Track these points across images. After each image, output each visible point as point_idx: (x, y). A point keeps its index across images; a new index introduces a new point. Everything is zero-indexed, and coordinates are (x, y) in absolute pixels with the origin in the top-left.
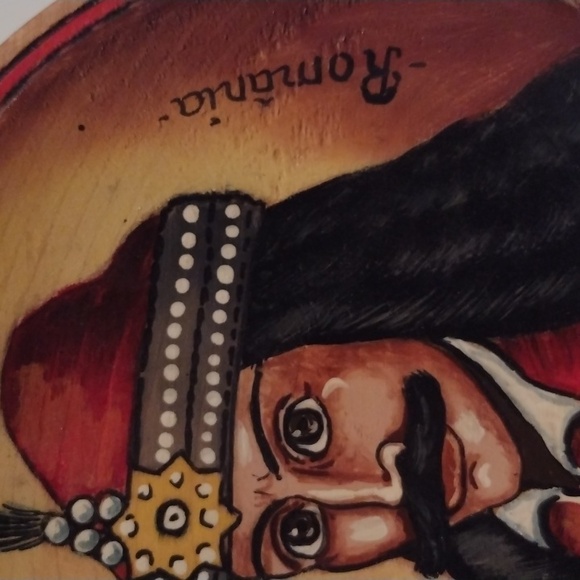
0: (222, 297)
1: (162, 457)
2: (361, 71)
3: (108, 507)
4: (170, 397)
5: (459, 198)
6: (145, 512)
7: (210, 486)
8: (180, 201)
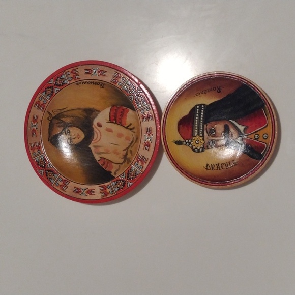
0: (202, 116)
1: (196, 135)
2: (217, 89)
3: (190, 141)
4: (196, 128)
5: (229, 103)
6: (194, 141)
7: (201, 138)
8: (197, 105)
